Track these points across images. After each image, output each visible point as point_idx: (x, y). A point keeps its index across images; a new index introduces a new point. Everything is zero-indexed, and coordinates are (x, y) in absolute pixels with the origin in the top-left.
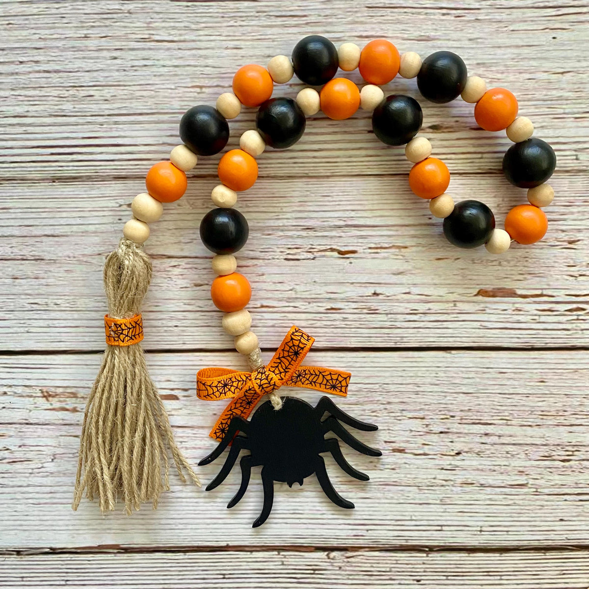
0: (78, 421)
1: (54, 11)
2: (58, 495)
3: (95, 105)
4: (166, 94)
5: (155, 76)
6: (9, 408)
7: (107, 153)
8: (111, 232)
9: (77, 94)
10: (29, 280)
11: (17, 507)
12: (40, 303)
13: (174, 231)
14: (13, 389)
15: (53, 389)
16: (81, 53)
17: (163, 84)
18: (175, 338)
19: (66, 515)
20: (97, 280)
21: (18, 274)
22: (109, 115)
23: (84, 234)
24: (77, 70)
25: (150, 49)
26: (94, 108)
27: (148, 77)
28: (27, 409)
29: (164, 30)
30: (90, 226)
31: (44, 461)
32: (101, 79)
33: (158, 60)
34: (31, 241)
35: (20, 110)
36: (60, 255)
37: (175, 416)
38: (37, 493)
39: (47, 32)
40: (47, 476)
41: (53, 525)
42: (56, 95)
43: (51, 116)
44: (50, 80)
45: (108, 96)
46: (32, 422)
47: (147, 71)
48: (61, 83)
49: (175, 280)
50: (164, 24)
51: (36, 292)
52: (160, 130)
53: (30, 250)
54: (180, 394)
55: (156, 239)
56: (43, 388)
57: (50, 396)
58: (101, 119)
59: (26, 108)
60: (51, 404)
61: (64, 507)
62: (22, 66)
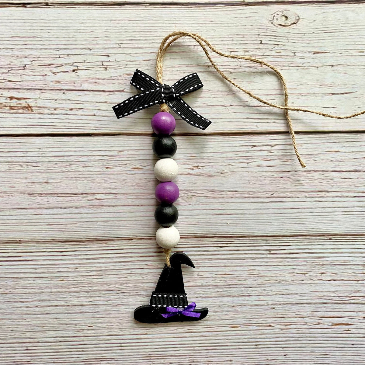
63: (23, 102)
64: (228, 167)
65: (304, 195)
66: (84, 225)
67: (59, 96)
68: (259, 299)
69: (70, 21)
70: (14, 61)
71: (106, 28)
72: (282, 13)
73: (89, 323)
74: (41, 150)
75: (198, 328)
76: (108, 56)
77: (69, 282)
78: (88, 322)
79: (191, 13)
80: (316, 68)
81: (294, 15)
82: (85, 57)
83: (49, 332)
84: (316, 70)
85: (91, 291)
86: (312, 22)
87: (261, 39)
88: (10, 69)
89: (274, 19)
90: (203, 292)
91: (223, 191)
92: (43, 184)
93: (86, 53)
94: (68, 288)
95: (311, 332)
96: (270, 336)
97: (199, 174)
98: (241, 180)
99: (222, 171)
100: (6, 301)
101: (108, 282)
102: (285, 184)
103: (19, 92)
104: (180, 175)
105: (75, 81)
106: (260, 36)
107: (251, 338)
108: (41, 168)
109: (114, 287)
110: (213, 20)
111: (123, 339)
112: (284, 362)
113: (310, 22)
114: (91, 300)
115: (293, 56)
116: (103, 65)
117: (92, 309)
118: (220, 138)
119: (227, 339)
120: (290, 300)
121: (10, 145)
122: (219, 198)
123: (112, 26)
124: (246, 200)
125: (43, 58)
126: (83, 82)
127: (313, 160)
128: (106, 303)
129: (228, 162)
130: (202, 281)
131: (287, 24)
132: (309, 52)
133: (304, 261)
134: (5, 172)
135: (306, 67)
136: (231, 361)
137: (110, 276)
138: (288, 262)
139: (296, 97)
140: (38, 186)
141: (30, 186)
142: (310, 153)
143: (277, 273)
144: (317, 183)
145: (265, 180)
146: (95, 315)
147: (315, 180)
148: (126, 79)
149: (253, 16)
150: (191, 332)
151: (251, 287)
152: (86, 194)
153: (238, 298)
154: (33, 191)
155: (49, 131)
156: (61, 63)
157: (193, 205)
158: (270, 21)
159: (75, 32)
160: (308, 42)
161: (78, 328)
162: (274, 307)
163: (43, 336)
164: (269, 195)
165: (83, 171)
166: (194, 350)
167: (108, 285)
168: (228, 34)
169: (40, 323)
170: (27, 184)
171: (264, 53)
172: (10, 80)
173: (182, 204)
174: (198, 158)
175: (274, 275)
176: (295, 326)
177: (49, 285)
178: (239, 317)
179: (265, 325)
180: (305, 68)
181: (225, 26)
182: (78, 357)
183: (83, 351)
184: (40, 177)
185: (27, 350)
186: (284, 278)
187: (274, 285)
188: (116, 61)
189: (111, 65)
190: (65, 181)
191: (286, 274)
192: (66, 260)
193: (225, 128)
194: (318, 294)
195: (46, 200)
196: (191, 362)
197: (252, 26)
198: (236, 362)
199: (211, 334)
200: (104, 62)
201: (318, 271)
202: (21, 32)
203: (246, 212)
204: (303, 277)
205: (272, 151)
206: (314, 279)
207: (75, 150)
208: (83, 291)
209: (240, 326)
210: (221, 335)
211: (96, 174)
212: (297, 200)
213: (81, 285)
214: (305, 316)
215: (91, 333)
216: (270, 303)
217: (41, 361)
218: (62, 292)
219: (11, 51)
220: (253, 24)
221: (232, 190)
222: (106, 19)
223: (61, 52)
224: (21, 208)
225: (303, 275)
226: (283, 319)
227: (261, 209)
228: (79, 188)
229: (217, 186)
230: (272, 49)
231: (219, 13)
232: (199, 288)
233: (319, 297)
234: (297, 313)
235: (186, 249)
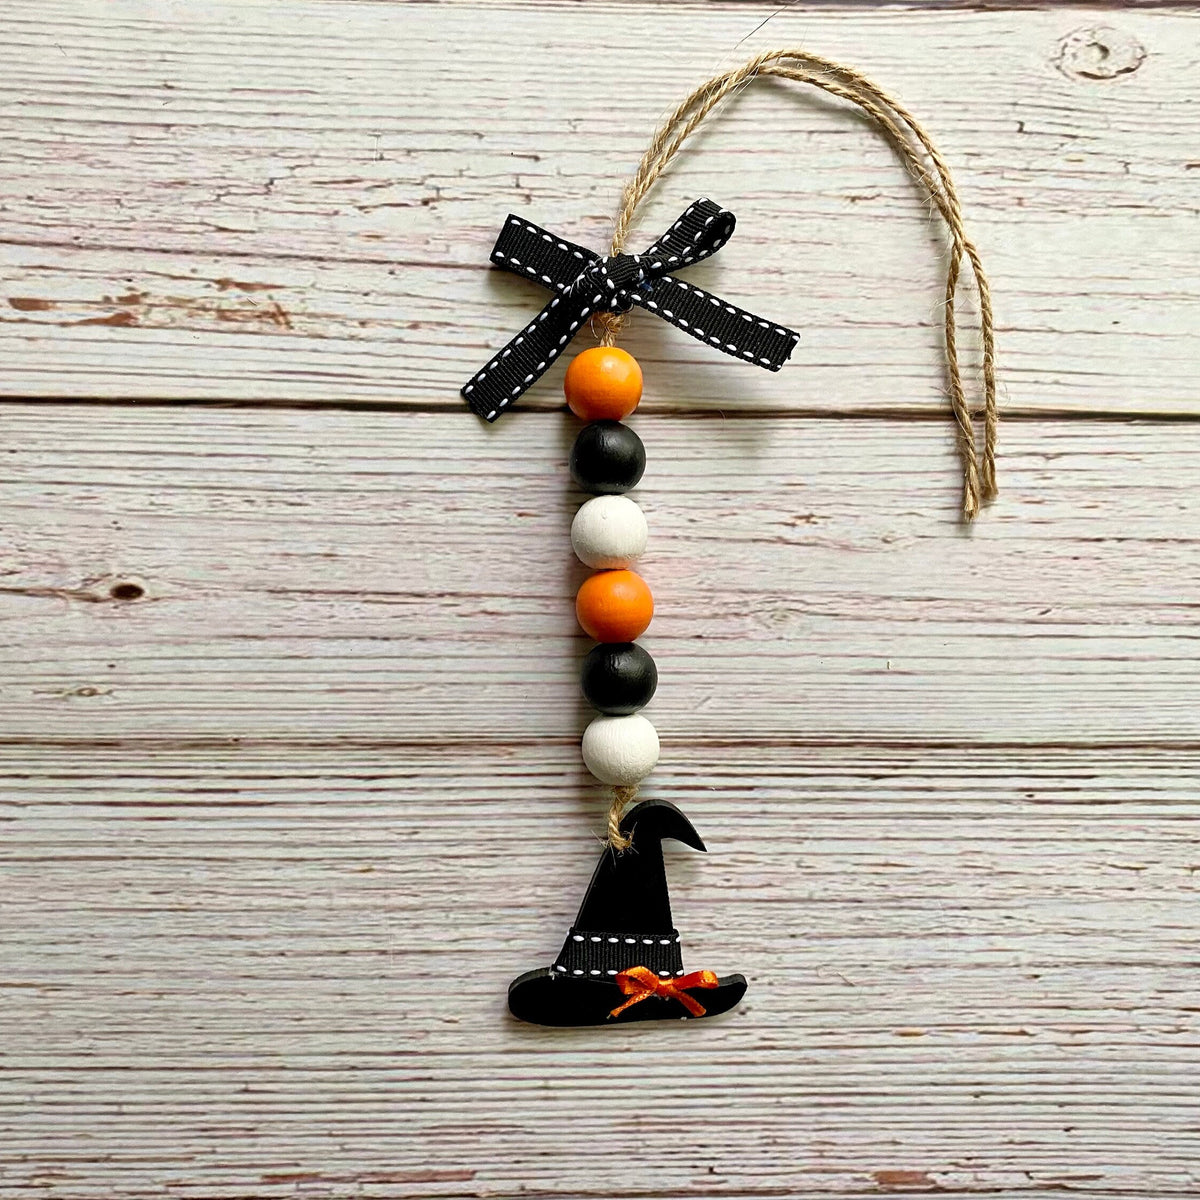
0: (216, 261)
1: (216, 1039)
2: (263, 108)
3: (149, 876)
4: (17, 893)
5: (37, 926)
6: (355, 293)
7: (130, 790)
8: (130, 643)
9: (182, 898)
10: (301, 552)
11: (346, 86)
12: (284, 506)
13: (9, 643)
14: (347, 331)
15: (266, 328)
16: (170, 968)
17: (23, 912)
18: (16, 426)
19: (246, 65)
20: (164, 549)
21: (320, 565)
22: (124, 858)
23: (184, 639)
24: (179, 939)
25: (44, 972)
26: (151, 872)
27: (49, 923)
28: (320, 289)
29: (19, 1005)
30: (170, 655)
31: (289, 182)
32: (136, 922)
33: (31, 953)
34: (289, 629)
35: (293, 872)
36: (234, 600)
37: (18, 264)
38: (304, 116)
39: (230, 1005)
40: (283, 150)
41: (275, 45)
42: (221, 896)
43: (233, 860)
44: (230, 923)
45: (124, 892)
46: (311, 263)
47: (49, 935)
48: (208, 917)
49: (12, 546)
50: (19, 1014)
51: (290, 528)
52: (30, 830)
53: (295, 611)
54: (7, 310)
55: (46, 627)
56: (286, 332)
57: (273, 316)
58: (141, 851)
59: (278, 874)
60: (270, 298)
61: (249, 83)
62: (282, 949)
63: (259, 296)
64: (908, 519)
65: (1144, 618)
66: (444, 692)
67: (376, 281)
68: (990, 947)
69: (419, 44)
70: (239, 169)
71: (532, 69)
72: (1092, 36)
73: (446, 1011)
74: (314, 453)
75: (793, 1036)
76: (537, 158)
77: (390, 875)
78: (443, 1007)
79: (804, 28)
80: (1193, 214)
81: (1131, 45)
82: (462, 161)
83: (318, 1036)
84: (1193, 221)
85: (459, 908)
86: (1185, 68)
87: (1021, 118)
88: (222, 192)
89: (1063, 54)
90: (814, 921)
91: (888, 598)
92: (316, 560)
93: (465, 146)
94: (386, 896)
95: (1154, 1057)
96: (1023, 1065)
97: (812, 541)
98: (948, 563)
99: (885, 534)
100: (186, 932)
101: (513, 880)
102: (1085, 579)
103: (248, 265)
104: (752, 544)
105: (428, 235)
106: (1018, 108)
107: (961, 1073)
108: (314, 511)
109: (532, 895)
110: (870, 53)
111: (552, 1066)
112: (1064, 1150)
113: (1179, 68)
114: (455, 934)
115: (1123, 174)
116: (518, 186)
117: (458, 964)
118: (882, 427)
119: (885, 1074)
120: (1090, 952)
121: (217, 433)
122: (876, 618)
123: (551, 65)
124: (963, 628)
125: (327, 158)
126: (456, 238)
127: (1176, 504)
128: (503, 946)
129: (907, 504)
130: (812, 885)
131: (1105, 73)
132: (1174, 163)
133: (1138, 829)
134: (196, 518)
135: (1161, 211)
136: (895, 1143)
137: (519, 859)
138: (1086, 828)
139: (1128, 304)
140: (300, 565)
141: (276, 567)
142: (1165, 483)
143: (1050, 863)
144: (1184, 579)
145: (1023, 564)
146: (467, 984)
147: (1179, 569)
148: (589, 234)
149: (998, 43)
150: (773, 1048)
151: (965, 908)
152: (452, 594)
153: (923, 941)
154: (289, 581)
155: (342, 393)
156: (385, 177)
157: (789, 640)
158: (1052, 60)
159: (432, 80)
160: (1170, 130)
161: (409, 1027)
162: (1036, 971)
163: (297, 1048)
164: (1033, 614)
165: (447, 524)
166: (779, 1105)
167: (513, 887)
168: (918, 98)
169: (289, 1006)
170: (267, 559)
171: (1029, 163)
172: (222, 225)
173: (754, 637)
174: (811, 488)
175: (1041, 871)
176: (1101, 1037)
177: (324, 884)
178: (926, 1003)
179: (1006, 1029)
180: (1156, 213)
181: (909, 74)
182: (408, 1121)
183: (423, 1100)
184: (310, 537)
185: (246, 1091)
186: (1072, 882)
187: (1039, 902)
188: (559, 173)
189: (544, 189)
190: (389, 553)
191: (1076, 867)
192: (381, 803)
193: (901, 396)
194: (1177, 934)
195: (326, 611)
196: (767, 1144)
197: (993, 74)
198: (909, 1148)
199: (833, 1054)
200: (521, 177)
201: (1181, 859)
202: (266, 76)
203: (959, 665)
204: (1131, 879)
205: (1048, 475)
206: (1167, 887)
207: (424, 455)
208: (431, 904)
209: (927, 1033)
210: (865, 1059)
211: (487, 534)
212: (1121, 631)
213: (426, 888)
214: (1133, 1005)
215: (449, 1042)
216: (1025, 958)
217: (288, 1129)
218: (364, 908)
219: (228, 135)
220: (998, 71)
221: (917, 594)
222: (533, 41)
223: (386, 142)
224: (245, 637)
225: (1133, 872)
226: (1064, 1011)
227: (1006, 658)
228: (432, 576)
229: (870, 582)
230: (1056, 149)
231: (891, 30)
232: (802, 906)
233: (1180, 945)
234: (1108, 995)
235: (764, 781)
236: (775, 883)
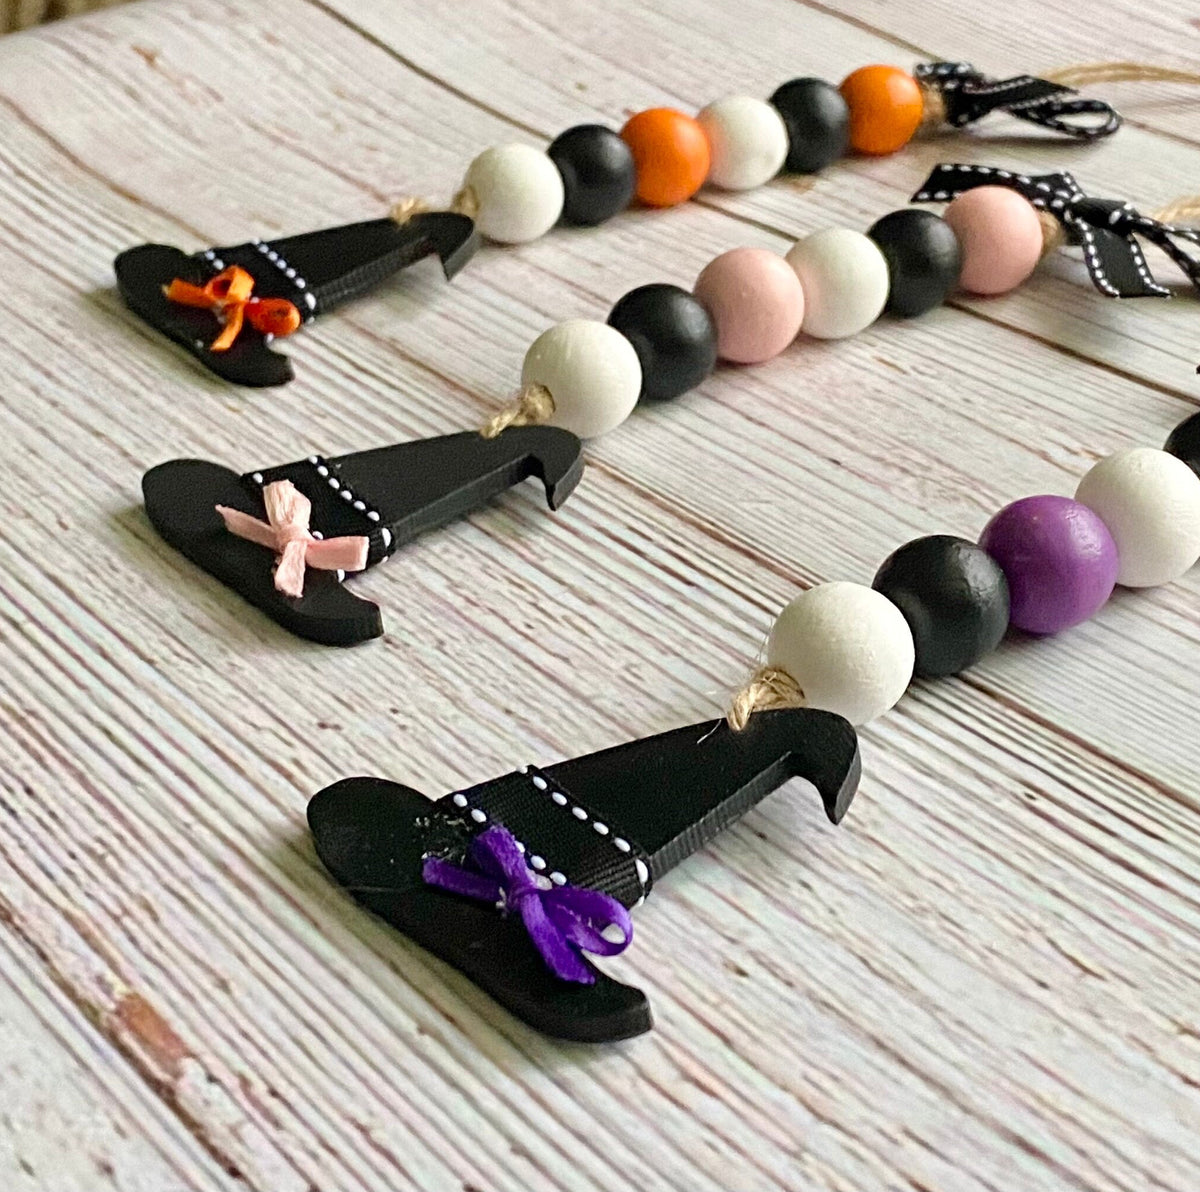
120: (868, 1007)
133: (1153, 931)
138: (1067, 879)
143: (956, 876)
162: (748, 965)
175: (929, 873)
186: (961, 915)
194: (1045, 1087)
201: (1178, 1006)
204: (1061, 974)
206: (1109, 1022)
216: (758, 941)
225: (1077, 971)
233: (1032, 1102)
234: (814, 1075)
235: (713, 587)
236: (575, 662)
